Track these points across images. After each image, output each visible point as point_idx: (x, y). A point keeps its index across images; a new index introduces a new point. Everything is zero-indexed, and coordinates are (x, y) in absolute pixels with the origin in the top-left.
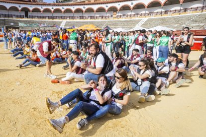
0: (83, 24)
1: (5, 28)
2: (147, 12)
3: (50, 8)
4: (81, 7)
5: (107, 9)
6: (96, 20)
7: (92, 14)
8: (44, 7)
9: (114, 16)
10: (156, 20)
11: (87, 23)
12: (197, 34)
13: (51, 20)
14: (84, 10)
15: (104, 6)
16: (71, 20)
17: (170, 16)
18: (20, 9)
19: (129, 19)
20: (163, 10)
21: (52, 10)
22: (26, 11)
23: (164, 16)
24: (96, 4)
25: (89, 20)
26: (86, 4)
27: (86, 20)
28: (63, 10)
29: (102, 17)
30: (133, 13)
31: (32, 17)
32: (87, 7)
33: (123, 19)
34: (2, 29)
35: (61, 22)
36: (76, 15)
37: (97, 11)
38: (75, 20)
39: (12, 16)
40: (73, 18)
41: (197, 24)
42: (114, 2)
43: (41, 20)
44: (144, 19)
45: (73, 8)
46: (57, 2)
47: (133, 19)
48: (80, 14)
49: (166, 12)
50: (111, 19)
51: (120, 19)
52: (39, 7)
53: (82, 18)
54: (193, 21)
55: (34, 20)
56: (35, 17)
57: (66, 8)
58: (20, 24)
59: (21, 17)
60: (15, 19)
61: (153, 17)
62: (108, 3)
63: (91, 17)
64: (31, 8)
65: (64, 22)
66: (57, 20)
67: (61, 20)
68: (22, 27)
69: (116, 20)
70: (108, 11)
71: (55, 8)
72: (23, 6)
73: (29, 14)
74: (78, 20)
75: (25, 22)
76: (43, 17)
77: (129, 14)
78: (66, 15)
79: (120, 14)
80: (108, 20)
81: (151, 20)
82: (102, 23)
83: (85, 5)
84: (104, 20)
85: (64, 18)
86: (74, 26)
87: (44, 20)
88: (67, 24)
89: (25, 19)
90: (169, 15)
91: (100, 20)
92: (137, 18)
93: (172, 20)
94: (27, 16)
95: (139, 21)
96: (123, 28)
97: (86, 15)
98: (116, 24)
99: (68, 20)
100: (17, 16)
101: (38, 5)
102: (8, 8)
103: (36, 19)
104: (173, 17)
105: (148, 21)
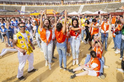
6: (50, 6)
7: (46, 1)
12: (115, 14)
13: (9, 5)
23: (92, 4)
25: (45, 6)
27: (42, 6)
29: (54, 4)
36: (33, 1)
40: (30, 4)
41: (111, 9)
47: (75, 5)
49: (92, 2)
51: (67, 6)
53: (38, 4)
54: (108, 7)
63: (46, 4)
65: (23, 7)
66: (16, 5)
74: (36, 6)
77: (72, 2)
80: (59, 6)
84: (56, 6)
88: (27, 9)
91: (53, 6)
99: (26, 6)
104: (97, 5)
105: (85, 7)
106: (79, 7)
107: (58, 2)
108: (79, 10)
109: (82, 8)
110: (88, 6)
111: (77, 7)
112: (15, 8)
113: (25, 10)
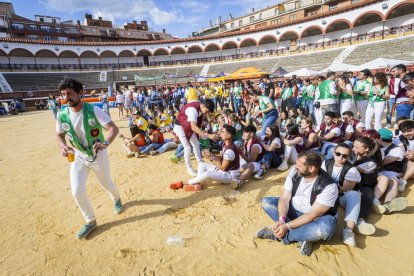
0: (239, 67)
1: (114, 86)
2: (354, 34)
3: (182, 46)
4: (234, 39)
5: (278, 37)
6: (261, 58)
7: (253, 49)
8: (173, 46)
9: (293, 48)
10: (372, 47)
11: (245, 65)
13: (185, 66)
14: (239, 43)
15: (272, 33)
16: (219, 63)
17: (401, 38)
18: (135, 53)
19: (320, 50)
20: (386, 28)
21: (186, 49)
22: (145, 55)
23: (389, 38)
24: (258, 31)
25: (248, 60)
26: (242, 34)
27: (242, 61)
28: (203, 48)
29: (271, 52)
30: (327, 40)
31: (155, 64)
32: (243, 38)
33: (310, 52)
34: (109, 88)
35: (202, 68)
36: (226, 53)
37: (261, 43)
38: (224, 63)
39: (124, 66)
40: (220, 59)
42: (291, 25)
43: (168, 67)
44: (350, 48)
45: (220, 43)
46: (194, 35)
47: (327, 49)
48: (233, 52)
49: (392, 31)
50: (287, 54)
51: (303, 53)
52: (165, 47)
53: (236, 57)
55: (158, 68)
56: (160, 63)
57: (207, 43)
58: (136, 78)
59: (137, 65)
60: (128, 69)
61: (365, 42)
62: (279, 27)
63: (252, 55)
64: (152, 49)
65: (207, 66)
66: (195, 65)
67: (201, 65)
68: (141, 82)
69: (297, 54)
70: (281, 40)
71: (190, 45)
72: (140, 48)
73: (151, 60)
74: (230, 62)
75: (144, 74)
76: (172, 63)
77: (321, 41)
78: (209, 55)
79: (302, 44)
80: (281, 56)
81: (363, 49)
82: (271, 63)
83: (239, 34)
84: (274, 57)
85: (206, 60)
86: (222, 73)
87: (174, 67)
88: (212, 70)
89: (145, 68)
90: (399, 36)
91: (267, 57)
92: (335, 48)
93: (405, 43)
94: (147, 63)
95: (339, 52)
96: (309, 68)
97: (244, 51)
98: (296, 63)
99: (213, 63)
100: (132, 65)
101: (163, 43)
102: (118, 54)
103: (162, 67)
104: (407, 39)
105: (357, 50)
107: (280, 48)
108: (332, 61)
109: (348, 54)
113: (208, 73)
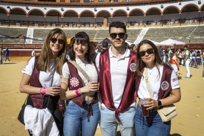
6: (82, 28)
13: (6, 26)
16: (42, 28)
17: (171, 27)
21: (8, 10)
25: (70, 28)
27: (66, 28)
28: (27, 12)
35: (26, 31)
38: (48, 28)
41: (199, 37)
42: (105, 6)
45: (45, 10)
47: (130, 28)
48: (55, 19)
50: (102, 28)
54: (195, 33)
61: (153, 27)
62: (96, 6)
63: (73, 24)
65: (30, 31)
67: (24, 27)
71: (13, 7)
74: (54, 27)
80: (98, 29)
82: (91, 33)
83: (63, 5)
84: (92, 28)
105: (149, 31)
106: (139, 31)
108: (136, 37)
109: (145, 34)
110: (158, 30)
111: (135, 31)
112: (16, 31)
113: (34, 36)
